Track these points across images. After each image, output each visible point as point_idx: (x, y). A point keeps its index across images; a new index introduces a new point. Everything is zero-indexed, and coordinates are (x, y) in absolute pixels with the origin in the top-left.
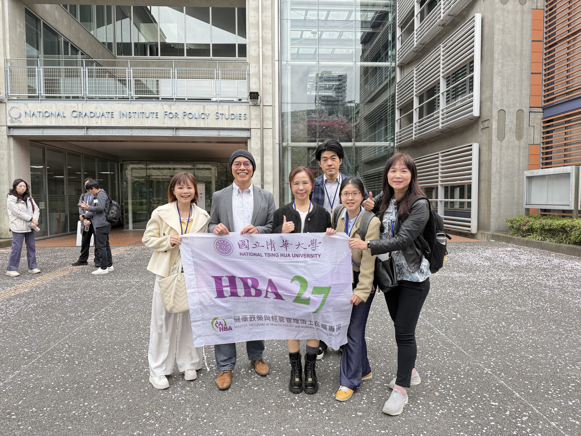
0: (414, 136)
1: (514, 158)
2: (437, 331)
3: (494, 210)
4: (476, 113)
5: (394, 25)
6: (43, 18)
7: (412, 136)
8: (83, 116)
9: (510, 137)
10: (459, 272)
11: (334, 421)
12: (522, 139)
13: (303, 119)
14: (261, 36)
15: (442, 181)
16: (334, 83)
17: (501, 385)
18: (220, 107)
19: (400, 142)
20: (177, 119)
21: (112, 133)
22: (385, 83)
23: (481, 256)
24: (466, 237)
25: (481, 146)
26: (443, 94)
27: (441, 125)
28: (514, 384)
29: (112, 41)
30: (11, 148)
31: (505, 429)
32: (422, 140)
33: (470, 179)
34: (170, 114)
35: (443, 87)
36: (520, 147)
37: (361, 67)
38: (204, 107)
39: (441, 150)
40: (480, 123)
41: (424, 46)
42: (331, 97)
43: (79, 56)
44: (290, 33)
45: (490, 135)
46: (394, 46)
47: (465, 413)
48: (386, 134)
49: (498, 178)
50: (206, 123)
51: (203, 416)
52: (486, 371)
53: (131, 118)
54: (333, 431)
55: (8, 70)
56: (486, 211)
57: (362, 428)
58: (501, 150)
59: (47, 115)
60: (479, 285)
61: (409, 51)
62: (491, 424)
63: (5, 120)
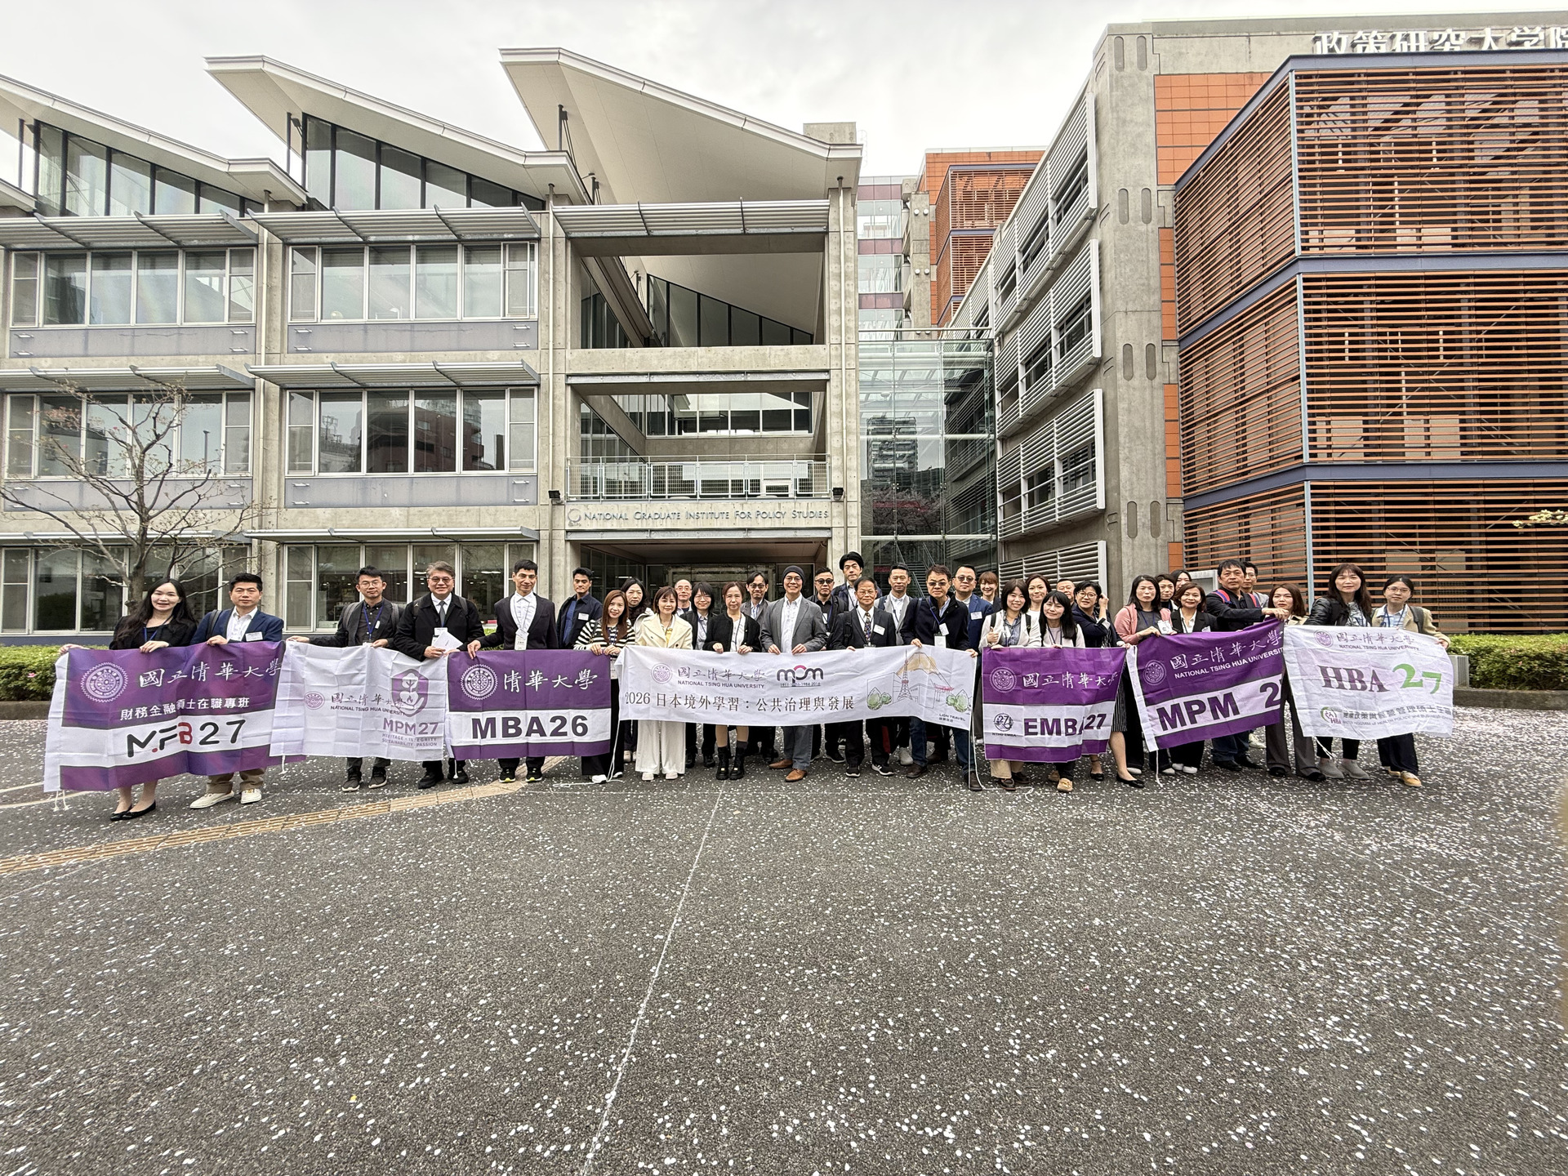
0: (1022, 528)
1: (1151, 559)
4: (1101, 505)
5: (992, 387)
8: (647, 518)
9: (1144, 534)
12: (1159, 536)
14: (845, 426)
19: (1004, 535)
20: (748, 519)
21: (677, 536)
25: (1109, 544)
26: (1058, 478)
27: (1058, 517)
30: (567, 553)
34: (742, 514)
35: (1058, 471)
36: (1156, 545)
37: (947, 439)
38: (780, 504)
39: (1060, 548)
40: (1106, 516)
41: (1032, 418)
45: (1119, 531)
48: (984, 523)
50: (782, 523)
53: (699, 519)
55: (569, 469)
58: (1133, 549)
59: (608, 517)
61: (1013, 422)
63: (563, 524)
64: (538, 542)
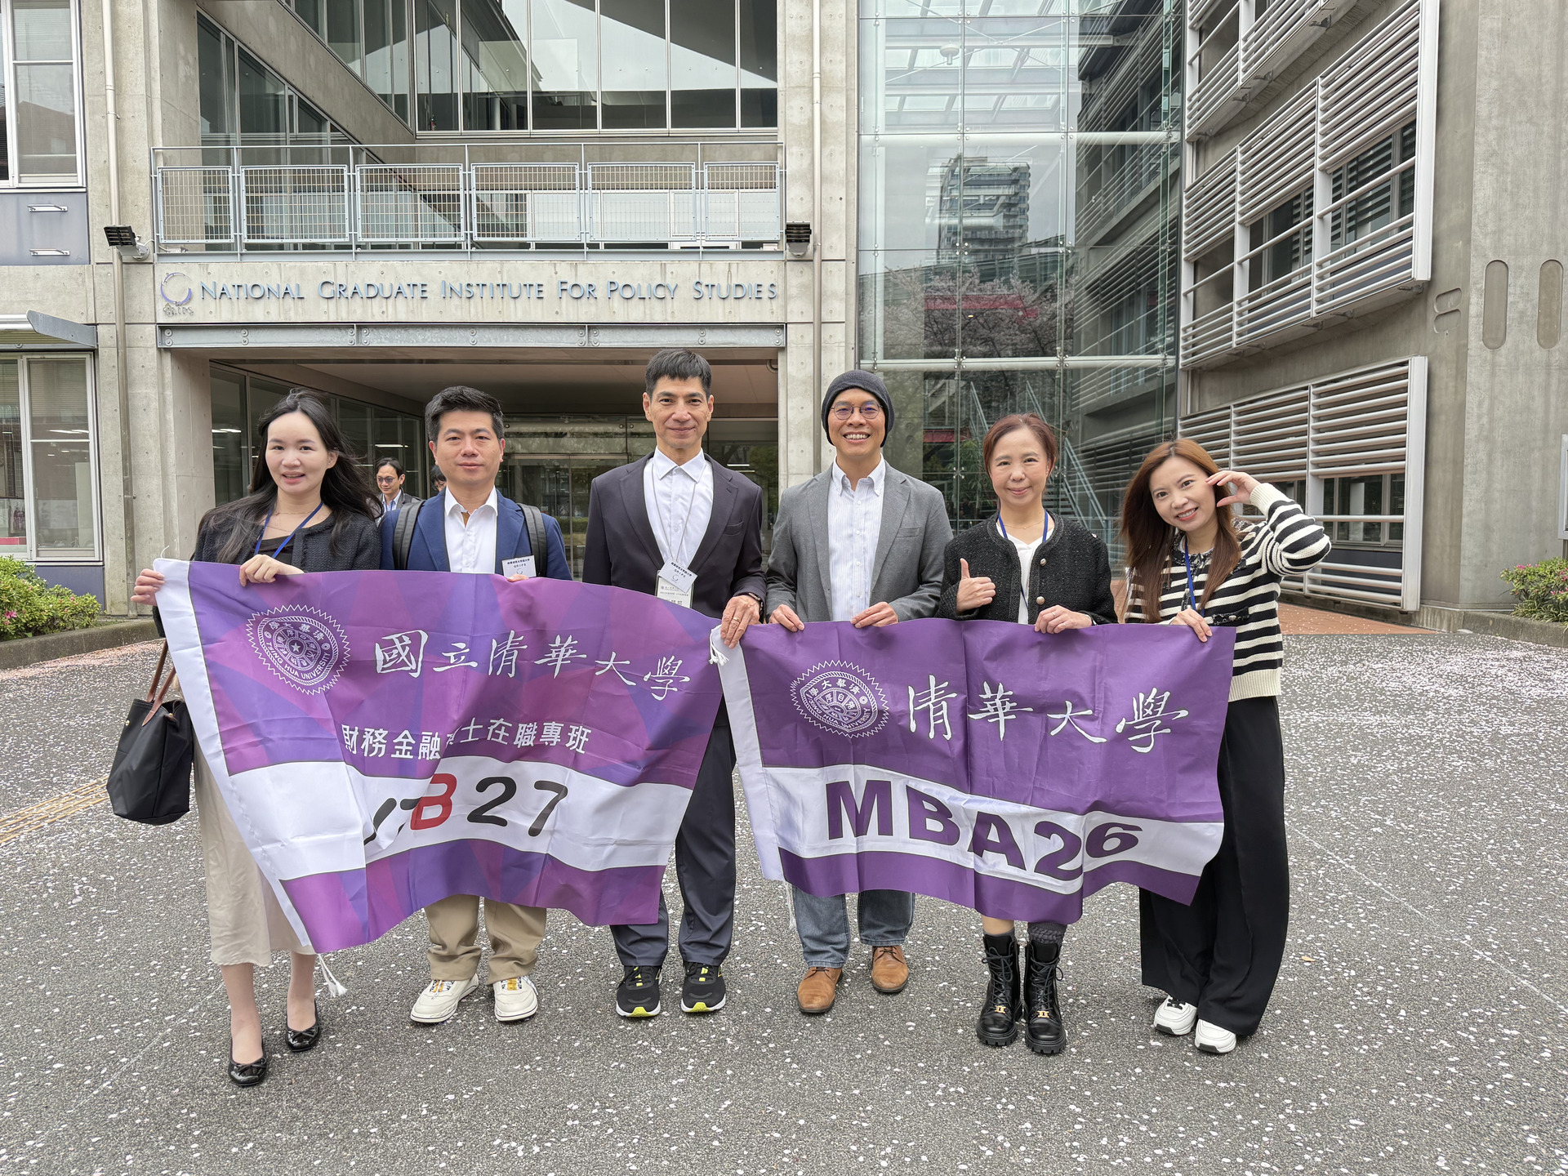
0: (1235, 336)
1: (1533, 398)
2: (1335, 859)
3: (1469, 546)
4: (1421, 271)
5: (1180, 25)
6: (239, 36)
7: (1230, 339)
8: (350, 295)
9: (1521, 338)
10: (1379, 712)
11: (1093, 1058)
12: (1556, 343)
13: (911, 295)
14: (817, 69)
15: (1317, 465)
16: (1000, 192)
17: (1524, 990)
18: (705, 267)
19: (1194, 354)
20: (592, 300)
21: (424, 340)
22: (1152, 187)
23: (1436, 671)
24: (1387, 622)
25: (1435, 365)
26: (1321, 217)
27: (1315, 307)
28: (1557, 990)
29: (407, 92)
30: (167, 381)
31: (1542, 1090)
32: (1258, 350)
33: (1402, 458)
34: (575, 288)
35: (1322, 200)
36: (1548, 365)
37: (1079, 145)
38: (663, 266)
39: (1315, 377)
40: (1432, 298)
41: (1266, 83)
42: (990, 228)
43: (327, 134)
44: (884, 57)
45: (1463, 333)
46: (1178, 85)
47: (1432, 1050)
48: (1151, 331)
49: (1482, 455)
50: (669, 311)
51: (765, 1035)
52: (1478, 957)
53: (472, 300)
54: (1095, 1078)
55: (159, 176)
56: (1448, 549)
57: (1168, 1076)
58: (1493, 374)
59: (257, 293)
60: (1437, 747)
61: (1222, 99)
62: (1504, 1076)
63: (151, 308)
64: (94, 352)
